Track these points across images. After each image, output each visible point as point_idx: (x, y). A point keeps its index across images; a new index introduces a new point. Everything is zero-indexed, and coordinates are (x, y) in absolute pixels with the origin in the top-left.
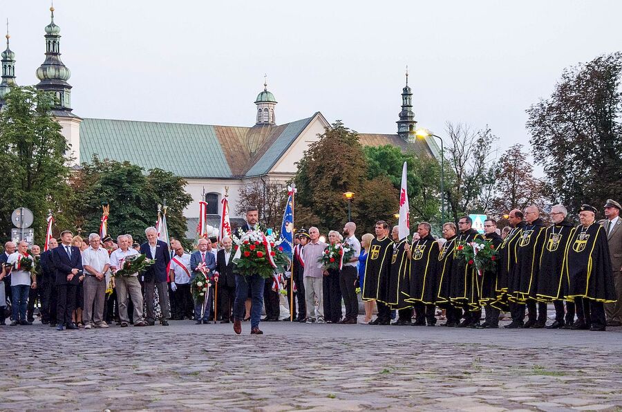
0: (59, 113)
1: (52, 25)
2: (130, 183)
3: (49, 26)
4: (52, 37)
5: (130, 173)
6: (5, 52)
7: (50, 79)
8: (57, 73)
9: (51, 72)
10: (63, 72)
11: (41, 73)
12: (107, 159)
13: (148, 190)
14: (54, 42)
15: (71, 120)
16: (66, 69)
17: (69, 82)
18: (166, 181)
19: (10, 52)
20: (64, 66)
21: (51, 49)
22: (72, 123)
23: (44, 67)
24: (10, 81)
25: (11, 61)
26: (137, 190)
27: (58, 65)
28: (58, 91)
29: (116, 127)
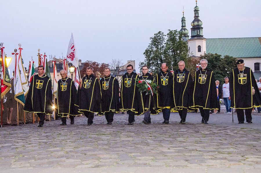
0: (199, 38)
1: (197, 7)
2: (216, 61)
3: (195, 7)
4: (196, 11)
5: (216, 58)
6: (182, 18)
7: (196, 26)
8: (198, 24)
9: (196, 23)
10: (200, 23)
11: (192, 24)
12: (209, 53)
13: (224, 64)
14: (197, 13)
15: (202, 40)
16: (201, 22)
17: (202, 26)
18: (230, 60)
19: (184, 17)
20: (200, 21)
21: (196, 15)
22: (203, 40)
23: (193, 22)
24: (184, 27)
25: (184, 21)
26: (219, 64)
27: (198, 21)
28: (198, 30)
29: (220, 41)
